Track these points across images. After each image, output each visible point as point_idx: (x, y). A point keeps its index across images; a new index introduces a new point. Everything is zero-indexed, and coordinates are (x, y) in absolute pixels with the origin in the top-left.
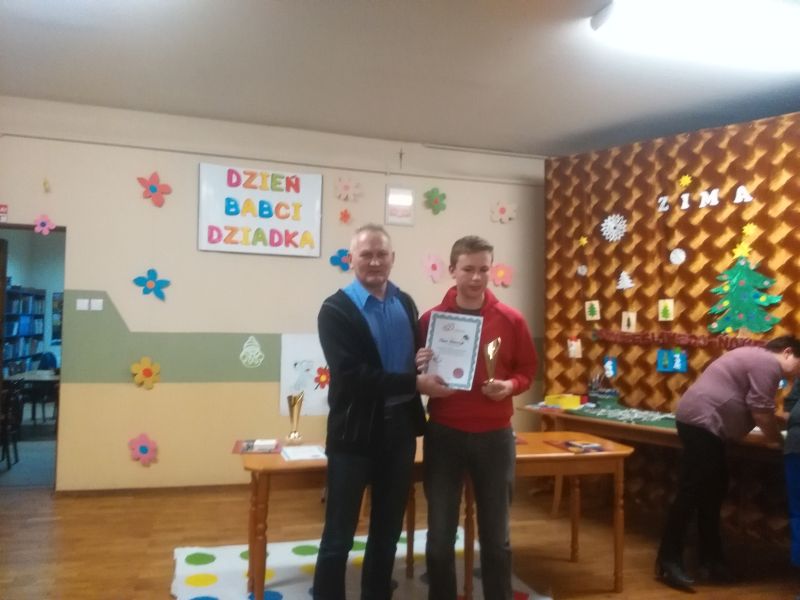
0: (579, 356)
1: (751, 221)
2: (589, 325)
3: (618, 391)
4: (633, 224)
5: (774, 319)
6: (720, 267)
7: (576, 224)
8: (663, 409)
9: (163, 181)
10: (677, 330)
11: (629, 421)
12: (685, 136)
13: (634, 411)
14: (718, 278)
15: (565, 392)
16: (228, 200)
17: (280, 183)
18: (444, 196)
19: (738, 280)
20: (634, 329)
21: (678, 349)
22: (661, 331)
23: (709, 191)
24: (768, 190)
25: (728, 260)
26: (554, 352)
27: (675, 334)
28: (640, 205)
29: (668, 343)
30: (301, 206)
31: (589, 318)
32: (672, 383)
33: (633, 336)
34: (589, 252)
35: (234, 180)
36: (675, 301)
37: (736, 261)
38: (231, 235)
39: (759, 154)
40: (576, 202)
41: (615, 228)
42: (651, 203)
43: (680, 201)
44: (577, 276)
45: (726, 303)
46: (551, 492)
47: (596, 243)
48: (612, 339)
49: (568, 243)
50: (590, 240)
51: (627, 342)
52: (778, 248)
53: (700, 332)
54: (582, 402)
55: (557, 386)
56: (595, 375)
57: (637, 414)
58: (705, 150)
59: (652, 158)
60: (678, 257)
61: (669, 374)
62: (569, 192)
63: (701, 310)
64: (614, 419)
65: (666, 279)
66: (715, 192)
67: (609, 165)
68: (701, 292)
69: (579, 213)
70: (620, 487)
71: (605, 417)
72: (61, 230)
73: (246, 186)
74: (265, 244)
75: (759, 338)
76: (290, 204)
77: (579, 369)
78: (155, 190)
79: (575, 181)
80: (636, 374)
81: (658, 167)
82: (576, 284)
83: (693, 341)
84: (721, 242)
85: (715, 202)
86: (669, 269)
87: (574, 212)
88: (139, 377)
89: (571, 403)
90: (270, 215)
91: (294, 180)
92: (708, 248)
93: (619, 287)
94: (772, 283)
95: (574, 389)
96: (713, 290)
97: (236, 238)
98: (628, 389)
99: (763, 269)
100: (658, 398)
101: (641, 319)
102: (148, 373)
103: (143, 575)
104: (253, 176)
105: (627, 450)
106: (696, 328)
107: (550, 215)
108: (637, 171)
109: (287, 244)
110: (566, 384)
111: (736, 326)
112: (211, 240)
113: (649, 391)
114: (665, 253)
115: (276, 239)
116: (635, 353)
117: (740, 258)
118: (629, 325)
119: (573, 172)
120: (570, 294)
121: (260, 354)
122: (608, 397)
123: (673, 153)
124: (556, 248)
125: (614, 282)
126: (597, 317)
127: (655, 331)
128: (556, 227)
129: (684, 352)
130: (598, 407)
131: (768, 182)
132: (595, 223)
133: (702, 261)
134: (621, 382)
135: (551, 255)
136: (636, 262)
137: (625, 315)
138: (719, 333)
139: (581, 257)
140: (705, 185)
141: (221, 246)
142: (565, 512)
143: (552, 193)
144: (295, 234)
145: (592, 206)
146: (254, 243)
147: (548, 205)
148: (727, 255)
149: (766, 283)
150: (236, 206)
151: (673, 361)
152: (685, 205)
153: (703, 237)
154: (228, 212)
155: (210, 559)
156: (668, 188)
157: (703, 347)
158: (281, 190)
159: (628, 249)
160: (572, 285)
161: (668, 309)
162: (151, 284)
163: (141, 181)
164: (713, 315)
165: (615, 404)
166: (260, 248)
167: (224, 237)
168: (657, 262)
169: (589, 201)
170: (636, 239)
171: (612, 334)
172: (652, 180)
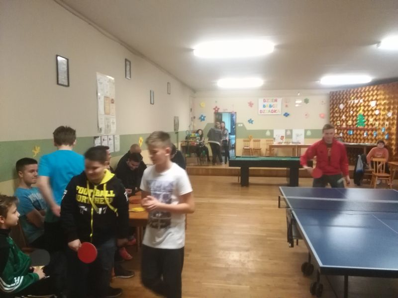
1: (362, 106)
4: (345, 106)
5: (365, 124)
7: (335, 106)
12: (353, 90)
14: (357, 116)
16: (264, 105)
18: (308, 100)
19: (360, 117)
20: (345, 127)
21: (352, 130)
22: (349, 127)
23: (356, 100)
24: (365, 100)
27: (351, 127)
28: (346, 102)
30: (277, 105)
31: (338, 125)
34: (338, 111)
35: (265, 101)
39: (363, 94)
40: (335, 101)
41: (342, 107)
43: (352, 102)
44: (336, 116)
45: (358, 121)
49: (334, 109)
50: (338, 109)
51: (344, 129)
52: (366, 111)
58: (356, 92)
59: (348, 93)
61: (351, 135)
62: (334, 99)
65: (350, 117)
68: (355, 119)
69: (336, 103)
72: (236, 113)
73: (267, 102)
74: (270, 113)
76: (275, 105)
78: (251, 104)
79: (335, 97)
81: (349, 95)
82: (336, 118)
83: (354, 128)
84: (358, 110)
85: (357, 102)
86: (350, 115)
90: (271, 107)
91: (276, 100)
92: (356, 111)
93: (343, 118)
94: (365, 117)
96: (357, 119)
98: (344, 139)
99: (364, 115)
101: (346, 125)
104: (268, 100)
106: (354, 126)
108: (345, 95)
109: (275, 112)
112: (260, 113)
113: (347, 139)
114: (350, 112)
115: (273, 112)
116: (345, 131)
117: (360, 113)
120: (335, 120)
121: (270, 133)
123: (351, 92)
128: (332, 105)
131: (365, 98)
132: (339, 105)
133: (355, 113)
134: (343, 137)
135: (331, 111)
136: (345, 113)
137: (344, 124)
138: (357, 127)
139: (336, 112)
143: (331, 99)
144: (276, 110)
146: (268, 113)
147: (330, 101)
151: (351, 132)
153: (355, 109)
154: (263, 107)
156: (350, 99)
157: (355, 130)
158: (274, 102)
159: (344, 111)
161: (350, 122)
162: (250, 121)
163: (248, 103)
164: (356, 123)
167: (263, 112)
168: (348, 113)
169: (337, 101)
170: (345, 109)
171: (342, 128)
172: (348, 97)
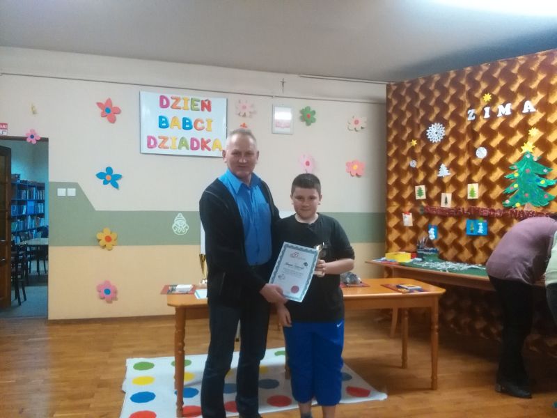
0: (411, 225)
1: (534, 126)
2: (418, 203)
3: (438, 249)
4: (449, 130)
5: (550, 196)
6: (512, 160)
7: (409, 131)
8: (470, 262)
9: (115, 104)
10: (481, 205)
11: (445, 271)
12: (486, 65)
13: (449, 263)
14: (510, 167)
15: (401, 251)
16: (161, 118)
17: (197, 105)
18: (314, 112)
19: (525, 169)
20: (450, 205)
21: (481, 219)
22: (470, 206)
23: (504, 105)
24: (547, 102)
25: (518, 155)
26: (393, 222)
27: (479, 208)
28: (455, 116)
29: (474, 215)
30: (212, 121)
31: (418, 198)
32: (477, 244)
33: (448, 210)
34: (418, 151)
35: (165, 103)
36: (479, 185)
37: (524, 155)
38: (163, 142)
39: (541, 77)
40: (408, 115)
41: (436, 133)
42: (462, 114)
43: (483, 112)
44: (410, 168)
45: (516, 186)
46: (390, 320)
47: (423, 144)
48: (435, 212)
49: (402, 144)
50: (419, 142)
51: (445, 215)
52: (554, 145)
53: (497, 206)
54: (412, 257)
55: (395, 246)
56: (422, 238)
57: (451, 265)
58: (501, 75)
59: (463, 82)
60: (482, 153)
61: (474, 237)
62: (404, 108)
63: (498, 191)
64: (435, 269)
65: (473, 168)
66: (509, 106)
67: (432, 87)
68: (498, 178)
69: (411, 122)
70: (436, 317)
71: (428, 267)
72: (45, 140)
73: (172, 107)
74: (188, 149)
75: (539, 210)
76: (204, 120)
77: (411, 234)
78: (109, 111)
79: (408, 100)
80: (451, 237)
81: (468, 88)
82: (408, 173)
83: (492, 213)
84: (513, 141)
85: (508, 113)
86: (475, 162)
87: (407, 122)
88: (103, 242)
89: (404, 258)
90: (190, 128)
91: (207, 103)
92: (503, 146)
93: (439, 176)
94: (549, 171)
95: (407, 249)
96: (507, 177)
97: (167, 144)
98: (445, 248)
99: (543, 161)
100: (466, 254)
101: (455, 198)
102: (108, 239)
103: (103, 377)
104: (177, 100)
105: (441, 291)
106: (494, 204)
107: (390, 125)
108: (452, 91)
109: (203, 149)
110: (402, 245)
111: (523, 202)
112: (149, 146)
113: (460, 249)
114: (472, 150)
115: (195, 145)
116: (451, 222)
117: (527, 153)
118: (446, 202)
119: (407, 94)
120: (405, 181)
121: (186, 225)
122: (432, 253)
123: (478, 78)
124: (395, 148)
125: (435, 171)
126: (424, 197)
127: (465, 206)
128: (395, 133)
129: (485, 221)
130: (423, 260)
131: (547, 97)
132: (422, 129)
133: (499, 156)
134: (441, 243)
135: (391, 153)
136: (451, 157)
137: (443, 195)
138: (511, 207)
139: (412, 154)
140: (501, 100)
141: (157, 150)
142: (398, 334)
143: (392, 108)
144: (209, 141)
145: (420, 117)
146: (179, 148)
147: (389, 117)
148: (517, 151)
149: (545, 171)
150: (166, 121)
151: (477, 227)
152: (487, 115)
153: (499, 138)
154: (161, 126)
155: (150, 366)
156: (475, 103)
157: (498, 217)
158: (198, 110)
159: (446, 148)
160: (406, 175)
161: (474, 190)
162: (108, 177)
163: (99, 104)
164: (507, 194)
165: (437, 258)
166: (184, 151)
167: (158, 144)
168: (467, 156)
169: (418, 113)
170: (452, 141)
171: (434, 209)
172: (463, 97)
